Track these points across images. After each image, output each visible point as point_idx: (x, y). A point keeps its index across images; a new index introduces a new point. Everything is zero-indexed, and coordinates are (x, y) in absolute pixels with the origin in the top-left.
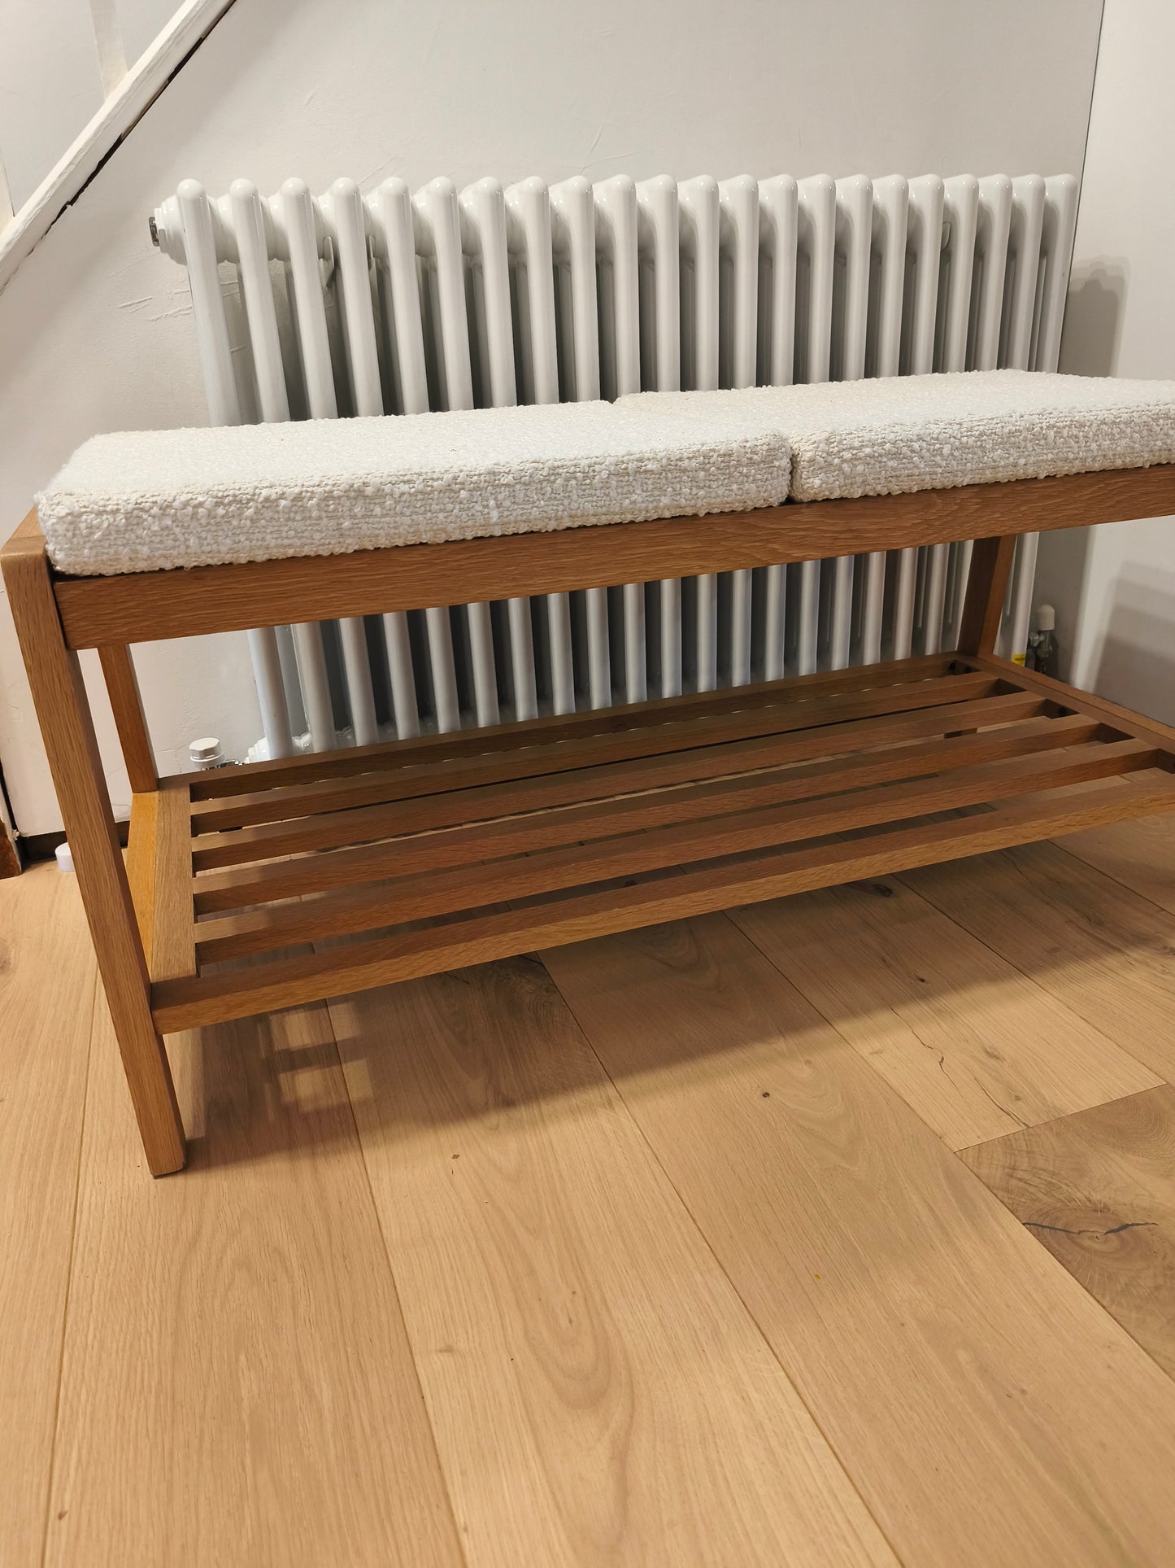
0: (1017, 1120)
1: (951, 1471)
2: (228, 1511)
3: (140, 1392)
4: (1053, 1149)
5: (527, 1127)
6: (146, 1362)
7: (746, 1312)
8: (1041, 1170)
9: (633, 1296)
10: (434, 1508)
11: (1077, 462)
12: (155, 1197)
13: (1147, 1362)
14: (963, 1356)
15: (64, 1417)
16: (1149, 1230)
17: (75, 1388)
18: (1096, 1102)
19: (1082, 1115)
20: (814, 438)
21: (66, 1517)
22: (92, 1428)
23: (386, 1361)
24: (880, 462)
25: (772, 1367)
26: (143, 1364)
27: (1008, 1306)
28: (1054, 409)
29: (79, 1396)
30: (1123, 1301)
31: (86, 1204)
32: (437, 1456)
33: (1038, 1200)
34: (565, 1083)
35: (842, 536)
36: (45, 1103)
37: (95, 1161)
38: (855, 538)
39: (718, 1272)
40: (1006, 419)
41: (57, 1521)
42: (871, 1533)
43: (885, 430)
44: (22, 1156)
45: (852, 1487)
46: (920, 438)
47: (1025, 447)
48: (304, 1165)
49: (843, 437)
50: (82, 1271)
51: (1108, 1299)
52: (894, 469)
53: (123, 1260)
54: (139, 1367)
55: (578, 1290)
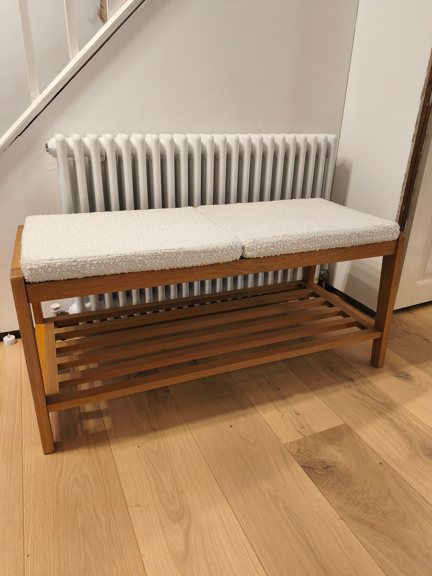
0: (302, 435)
1: (275, 536)
2: (77, 553)
3: (48, 520)
4: (311, 444)
5: (160, 437)
6: (49, 511)
7: (222, 493)
8: (307, 450)
9: (191, 489)
10: (135, 550)
11: (328, 247)
12: (47, 460)
13: (329, 505)
14: (280, 504)
15: (26, 528)
16: (334, 468)
17: (28, 519)
18: (325, 429)
19: (320, 433)
20: (249, 241)
21: (30, 556)
22: (34, 530)
23: (120, 509)
24: (268, 248)
25: (229, 509)
26: (48, 512)
27: (294, 490)
28: (322, 231)
29: (30, 521)
30: (325, 488)
31: (26, 463)
32: (135, 536)
33: (305, 459)
34: (172, 424)
35: (259, 267)
36: (9, 429)
37: (27, 448)
38: (263, 268)
39: (215, 481)
40: (307, 235)
41: (27, 557)
42: (252, 554)
43: (270, 239)
44: (3, 447)
45: (248, 541)
46: (280, 241)
47: (312, 243)
48: (93, 450)
49: (258, 241)
50: (27, 483)
51: (321, 488)
52: (272, 250)
53: (39, 480)
54: (47, 512)
55: (175, 487)
